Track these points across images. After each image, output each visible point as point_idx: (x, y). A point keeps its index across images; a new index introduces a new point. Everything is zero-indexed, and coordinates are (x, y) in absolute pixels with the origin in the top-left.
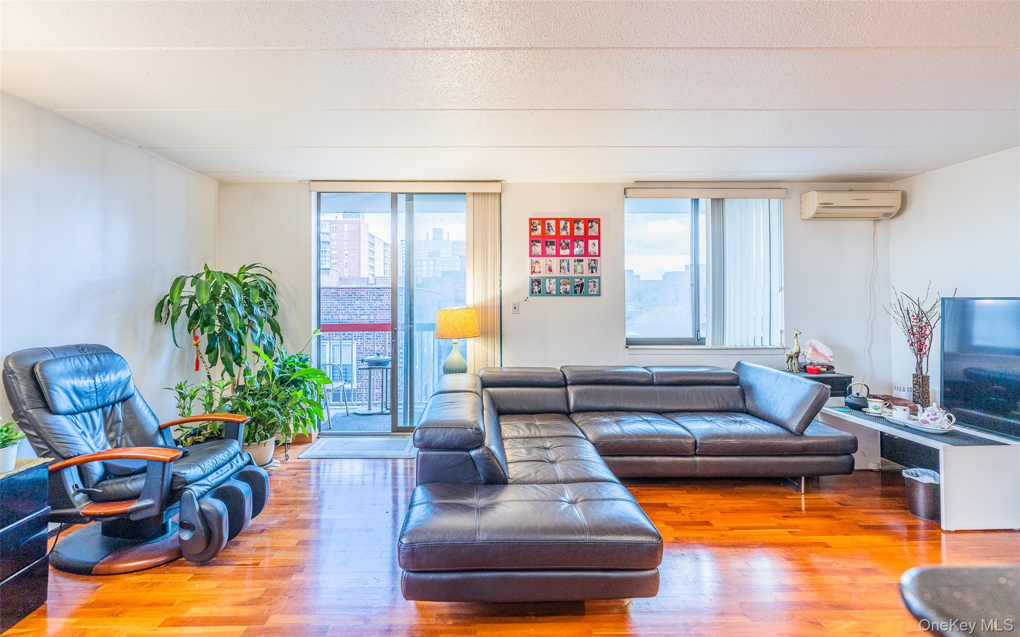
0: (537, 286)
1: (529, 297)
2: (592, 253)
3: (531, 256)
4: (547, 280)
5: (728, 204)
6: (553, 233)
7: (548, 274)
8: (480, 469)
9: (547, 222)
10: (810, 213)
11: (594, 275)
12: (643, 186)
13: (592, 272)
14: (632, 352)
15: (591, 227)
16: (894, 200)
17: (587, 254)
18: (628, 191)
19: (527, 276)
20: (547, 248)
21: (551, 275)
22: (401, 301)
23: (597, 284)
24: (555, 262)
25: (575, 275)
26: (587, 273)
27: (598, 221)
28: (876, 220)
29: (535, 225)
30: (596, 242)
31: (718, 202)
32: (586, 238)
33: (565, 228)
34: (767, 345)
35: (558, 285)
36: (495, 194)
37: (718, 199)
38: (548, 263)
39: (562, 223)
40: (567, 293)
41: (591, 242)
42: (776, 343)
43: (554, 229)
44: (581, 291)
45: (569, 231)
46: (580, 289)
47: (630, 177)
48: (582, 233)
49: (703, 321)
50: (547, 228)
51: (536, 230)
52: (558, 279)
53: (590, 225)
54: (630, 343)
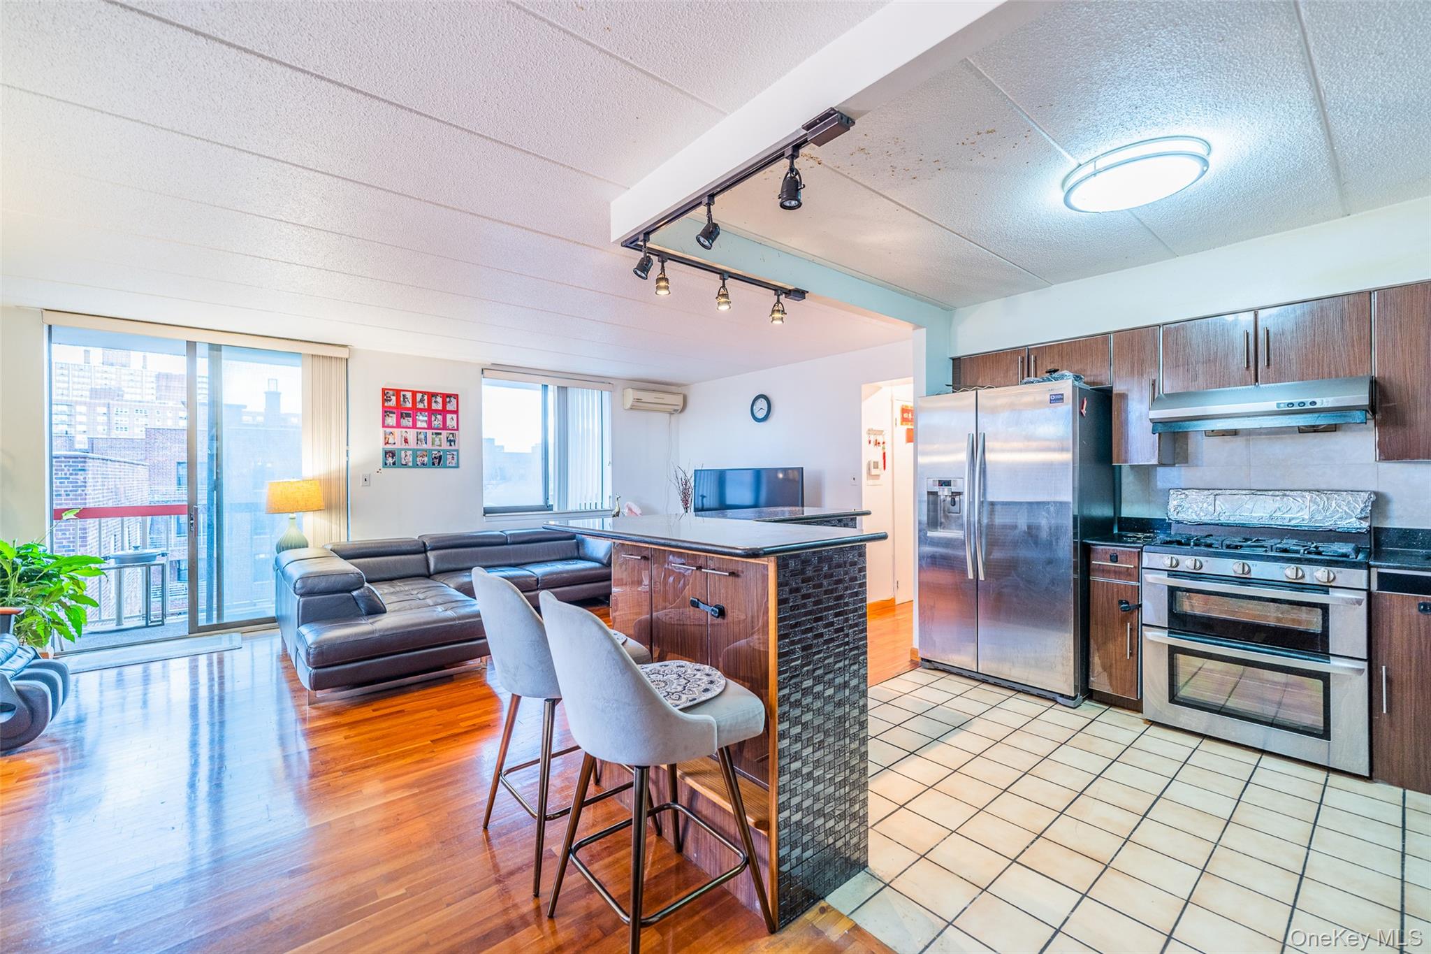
0: (391, 457)
1: (382, 469)
2: (450, 427)
3: (384, 426)
4: (403, 453)
5: (569, 390)
6: (409, 405)
7: (404, 446)
8: (362, 605)
9: (402, 393)
10: (628, 406)
11: (453, 448)
12: (497, 368)
13: (451, 445)
14: (489, 519)
15: (449, 402)
16: (678, 400)
17: (445, 427)
18: (485, 371)
19: (380, 447)
20: (402, 420)
21: (407, 447)
22: (202, 474)
23: (455, 457)
24: (411, 434)
25: (433, 448)
26: (445, 446)
27: (456, 397)
28: (671, 414)
29: (389, 395)
30: (454, 416)
31: (562, 390)
32: (444, 412)
33: (422, 401)
34: (599, 507)
35: (415, 456)
36: (341, 359)
37: (563, 387)
38: (404, 434)
39: (419, 396)
40: (423, 465)
41: (449, 416)
42: (606, 506)
43: (410, 401)
44: (439, 463)
45: (426, 404)
46: (438, 461)
47: (488, 360)
48: (440, 407)
49: (551, 493)
50: (402, 399)
51: (390, 400)
52: (415, 451)
53: (448, 399)
54: (487, 511)
